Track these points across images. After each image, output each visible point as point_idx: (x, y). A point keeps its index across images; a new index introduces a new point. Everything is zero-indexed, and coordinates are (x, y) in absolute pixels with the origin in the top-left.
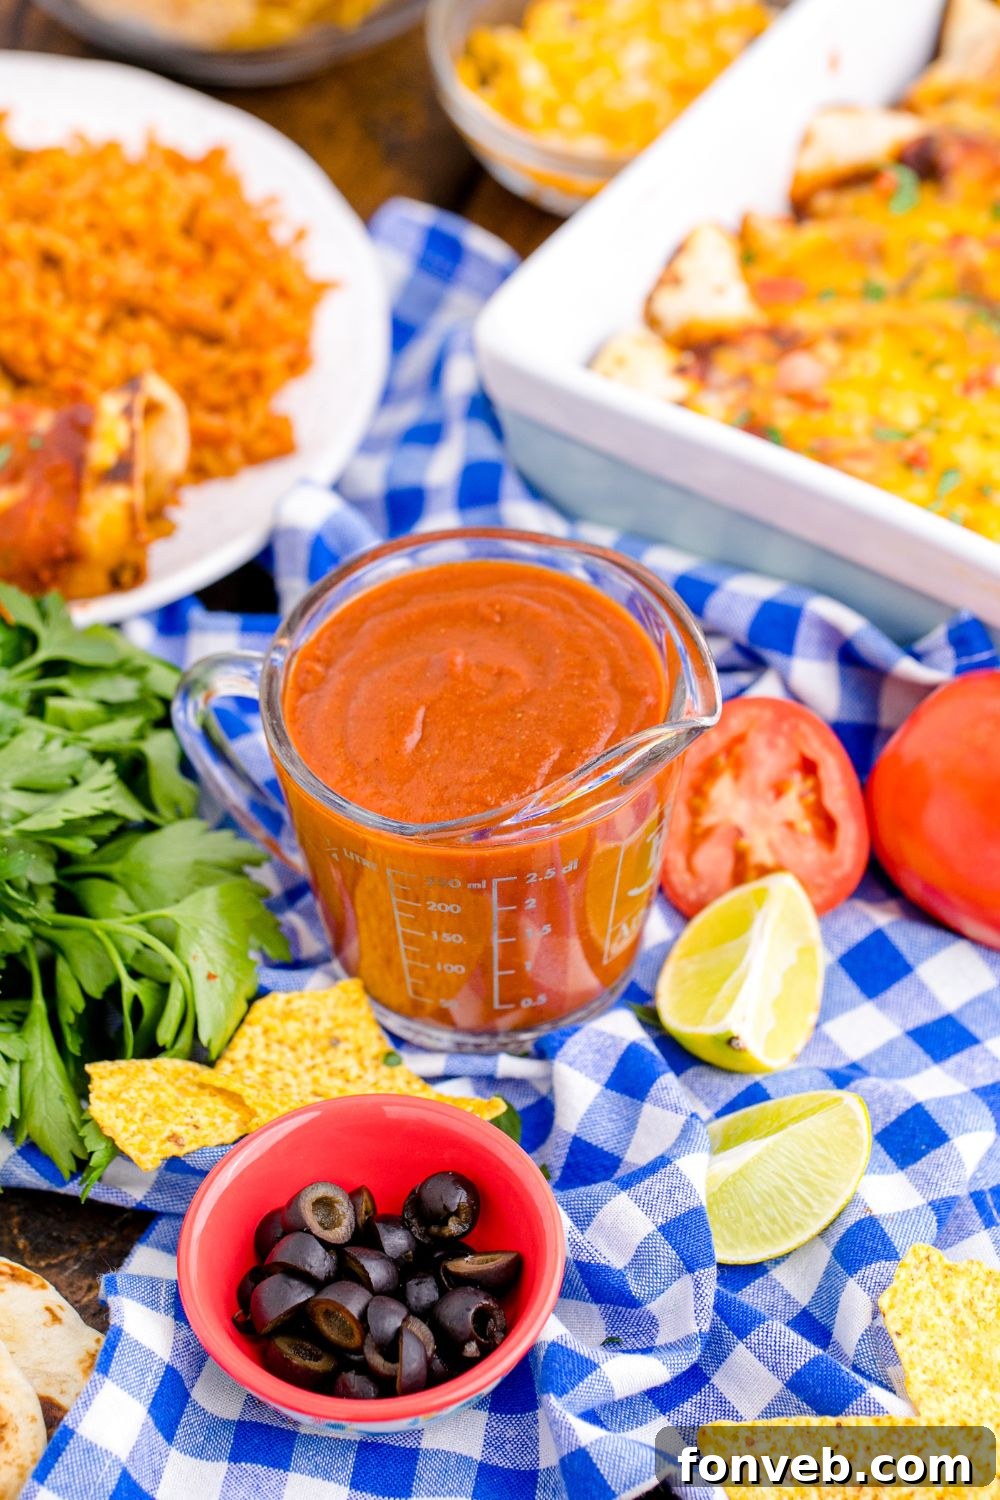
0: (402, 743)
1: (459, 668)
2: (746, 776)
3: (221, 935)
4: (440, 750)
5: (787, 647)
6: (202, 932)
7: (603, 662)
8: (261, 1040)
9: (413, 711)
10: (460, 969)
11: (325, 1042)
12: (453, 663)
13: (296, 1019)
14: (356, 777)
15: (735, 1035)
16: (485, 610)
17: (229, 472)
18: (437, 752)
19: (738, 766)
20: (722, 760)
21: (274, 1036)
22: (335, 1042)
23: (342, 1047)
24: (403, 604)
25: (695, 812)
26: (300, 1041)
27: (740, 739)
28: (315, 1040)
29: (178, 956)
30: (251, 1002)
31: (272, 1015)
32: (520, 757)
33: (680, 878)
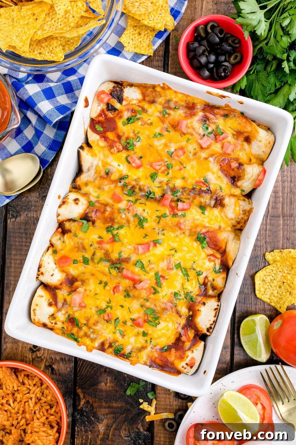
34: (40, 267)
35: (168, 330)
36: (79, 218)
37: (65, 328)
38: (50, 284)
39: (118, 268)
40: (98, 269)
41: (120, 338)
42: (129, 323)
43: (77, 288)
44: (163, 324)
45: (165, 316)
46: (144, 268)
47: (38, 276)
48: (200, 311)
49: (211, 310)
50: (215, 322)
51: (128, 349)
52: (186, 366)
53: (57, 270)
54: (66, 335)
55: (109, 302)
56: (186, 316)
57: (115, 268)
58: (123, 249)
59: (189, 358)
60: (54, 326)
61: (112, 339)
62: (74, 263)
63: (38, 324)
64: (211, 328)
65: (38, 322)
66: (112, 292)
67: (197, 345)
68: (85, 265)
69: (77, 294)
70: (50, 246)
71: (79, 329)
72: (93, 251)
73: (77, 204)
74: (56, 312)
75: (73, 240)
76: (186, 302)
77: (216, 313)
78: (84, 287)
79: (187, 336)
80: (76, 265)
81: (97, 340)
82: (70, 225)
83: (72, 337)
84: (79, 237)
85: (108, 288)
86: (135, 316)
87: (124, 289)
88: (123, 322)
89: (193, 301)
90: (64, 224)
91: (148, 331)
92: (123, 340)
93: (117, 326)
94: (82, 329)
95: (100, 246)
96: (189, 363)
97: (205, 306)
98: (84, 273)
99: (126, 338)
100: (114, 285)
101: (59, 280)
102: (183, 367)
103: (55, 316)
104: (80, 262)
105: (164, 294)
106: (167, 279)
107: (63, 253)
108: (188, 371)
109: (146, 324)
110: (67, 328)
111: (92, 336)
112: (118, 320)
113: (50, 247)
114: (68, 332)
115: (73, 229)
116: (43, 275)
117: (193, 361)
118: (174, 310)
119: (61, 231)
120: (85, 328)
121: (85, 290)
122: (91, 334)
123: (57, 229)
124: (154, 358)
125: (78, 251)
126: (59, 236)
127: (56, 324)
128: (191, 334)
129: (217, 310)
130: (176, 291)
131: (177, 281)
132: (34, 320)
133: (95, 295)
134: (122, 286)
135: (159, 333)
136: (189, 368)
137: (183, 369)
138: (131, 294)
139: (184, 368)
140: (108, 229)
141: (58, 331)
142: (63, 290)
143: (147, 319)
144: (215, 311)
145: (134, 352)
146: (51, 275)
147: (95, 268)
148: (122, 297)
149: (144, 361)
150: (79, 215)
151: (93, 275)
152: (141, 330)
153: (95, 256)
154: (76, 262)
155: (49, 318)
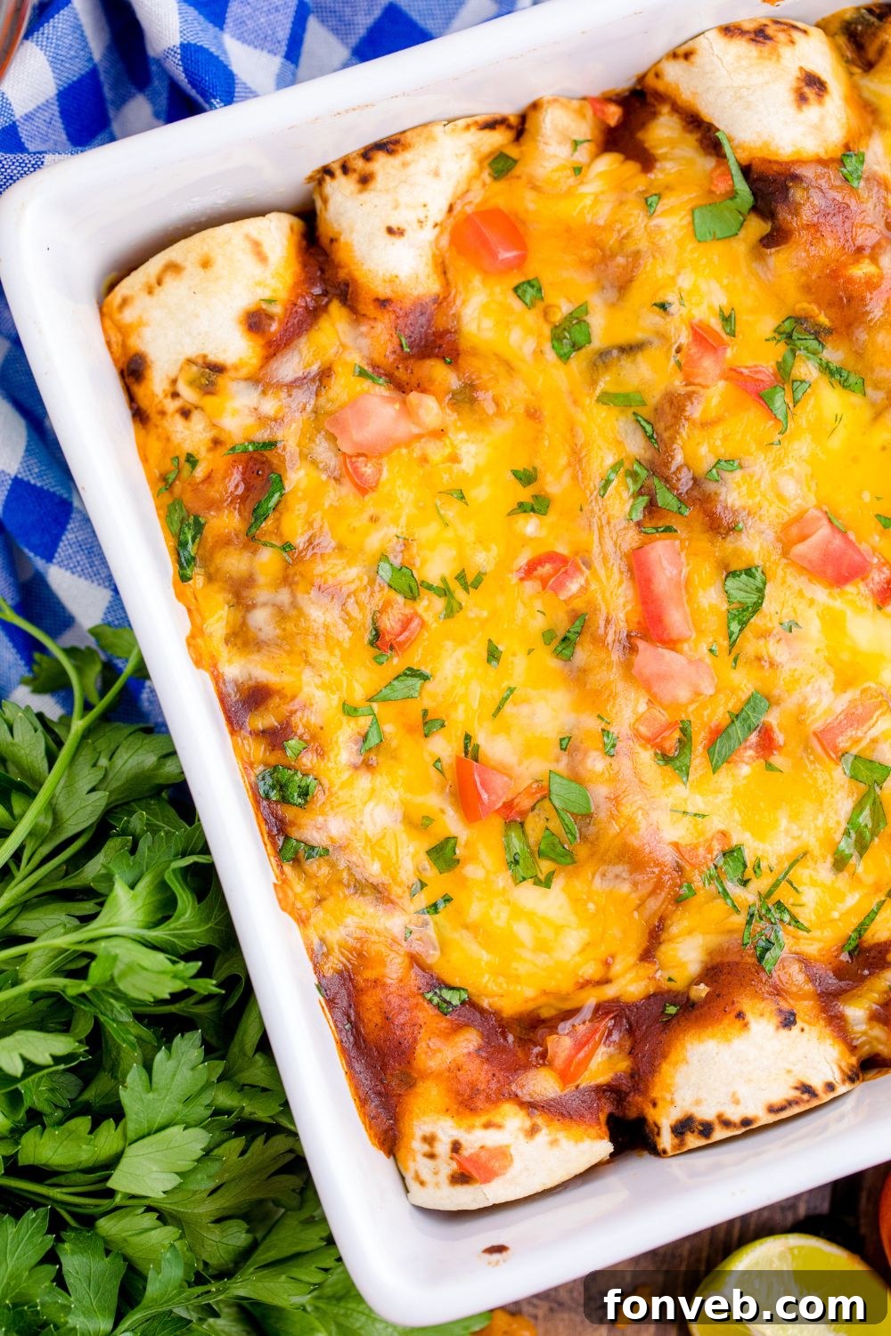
34: (388, 146)
35: (542, 947)
36: (744, 157)
37: (200, 472)
38: (341, 255)
39: (652, 508)
40: (581, 417)
41: (344, 752)
42: (444, 747)
43: (421, 388)
44: (550, 903)
45: (597, 881)
46: (743, 624)
47: (338, 172)
48: (746, 1025)
49: (789, 1072)
50: (749, 1129)
51: (320, 827)
52: (443, 1148)
53: (429, 234)
54: (167, 499)
55: (470, 579)
56: (666, 985)
57: (640, 493)
58: (760, 464)
59: (492, 1138)
60: (163, 413)
61: (313, 719)
62: (516, 289)
63: (116, 338)
64: (706, 1129)
65: (124, 331)
66: (522, 560)
67: (578, 1130)
68: (547, 347)
69: (397, 406)
70: (513, 120)
71: (243, 537)
72: (639, 336)
73: (802, 99)
74: (244, 372)
75: (622, 203)
76: (730, 932)
77: (790, 1103)
78: (452, 417)
79: (582, 1054)
80: (516, 304)
81: (256, 657)
82: (672, 143)
83: (181, 531)
84: (655, 222)
85: (530, 526)
86: (496, 748)
87: (578, 604)
88: (425, 712)
89: (761, 958)
90: (654, 115)
91: (474, 858)
92: (345, 775)
93: (385, 700)
94: (255, 552)
95: (694, 350)
96: (466, 1153)
97: (784, 1032)
98: (510, 368)
99: (364, 781)
100: (562, 549)
101: (393, 280)
102: (430, 1140)
103: (222, 381)
104: (546, 314)
105: (698, 803)
106: (770, 767)
107: (529, 203)
108: (426, 1175)
109: (497, 823)
110: (208, 478)
111: (261, 619)
112: (418, 682)
113: (510, 127)
114: (188, 497)
115: (666, 171)
116: (361, 191)
117: (496, 1165)
118: (653, 904)
119: (613, 122)
120: (267, 560)
121: (440, 434)
122: (265, 605)
123: (608, 99)
124: (370, 974)
125: (591, 265)
126: (584, 129)
127: (185, 413)
128: (604, 1064)
129: (806, 1097)
130: (752, 848)
131: (794, 817)
132: (125, 302)
133: (449, 493)
134: (587, 581)
135: (500, 916)
136: (447, 1167)
137: (418, 1146)
138: (582, 655)
139: (426, 1148)
140: (796, 331)
141: (155, 446)
142: (364, 329)
143: (523, 814)
144: (798, 1093)
145: (333, 866)
146: (394, 226)
147: (575, 402)
148: (539, 623)
149: (323, 941)
150: (759, 144)
151: (533, 414)
152: (452, 822)
153: (626, 362)
154: (531, 292)
155: (190, 361)
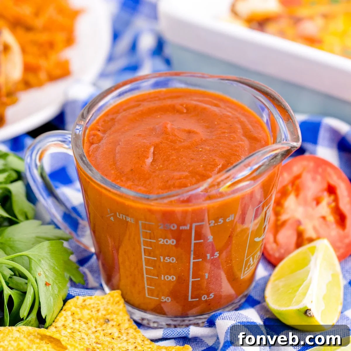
0: (144, 162)
1: (169, 129)
2: (301, 196)
3: (52, 265)
4: (163, 165)
5: (315, 141)
6: (43, 262)
7: (238, 126)
8: (70, 319)
9: (149, 148)
10: (173, 278)
11: (102, 321)
12: (166, 127)
13: (88, 309)
14: (122, 179)
15: (309, 308)
16: (179, 107)
17: (40, 84)
18: (161, 166)
19: (298, 191)
20: (290, 188)
21: (76, 316)
22: (107, 321)
23: (111, 323)
24: (138, 105)
25: (277, 214)
26: (90, 319)
27: (298, 177)
28: (97, 320)
29: (31, 273)
30: (65, 301)
31: (76, 307)
32: (203, 166)
33: (271, 247)
